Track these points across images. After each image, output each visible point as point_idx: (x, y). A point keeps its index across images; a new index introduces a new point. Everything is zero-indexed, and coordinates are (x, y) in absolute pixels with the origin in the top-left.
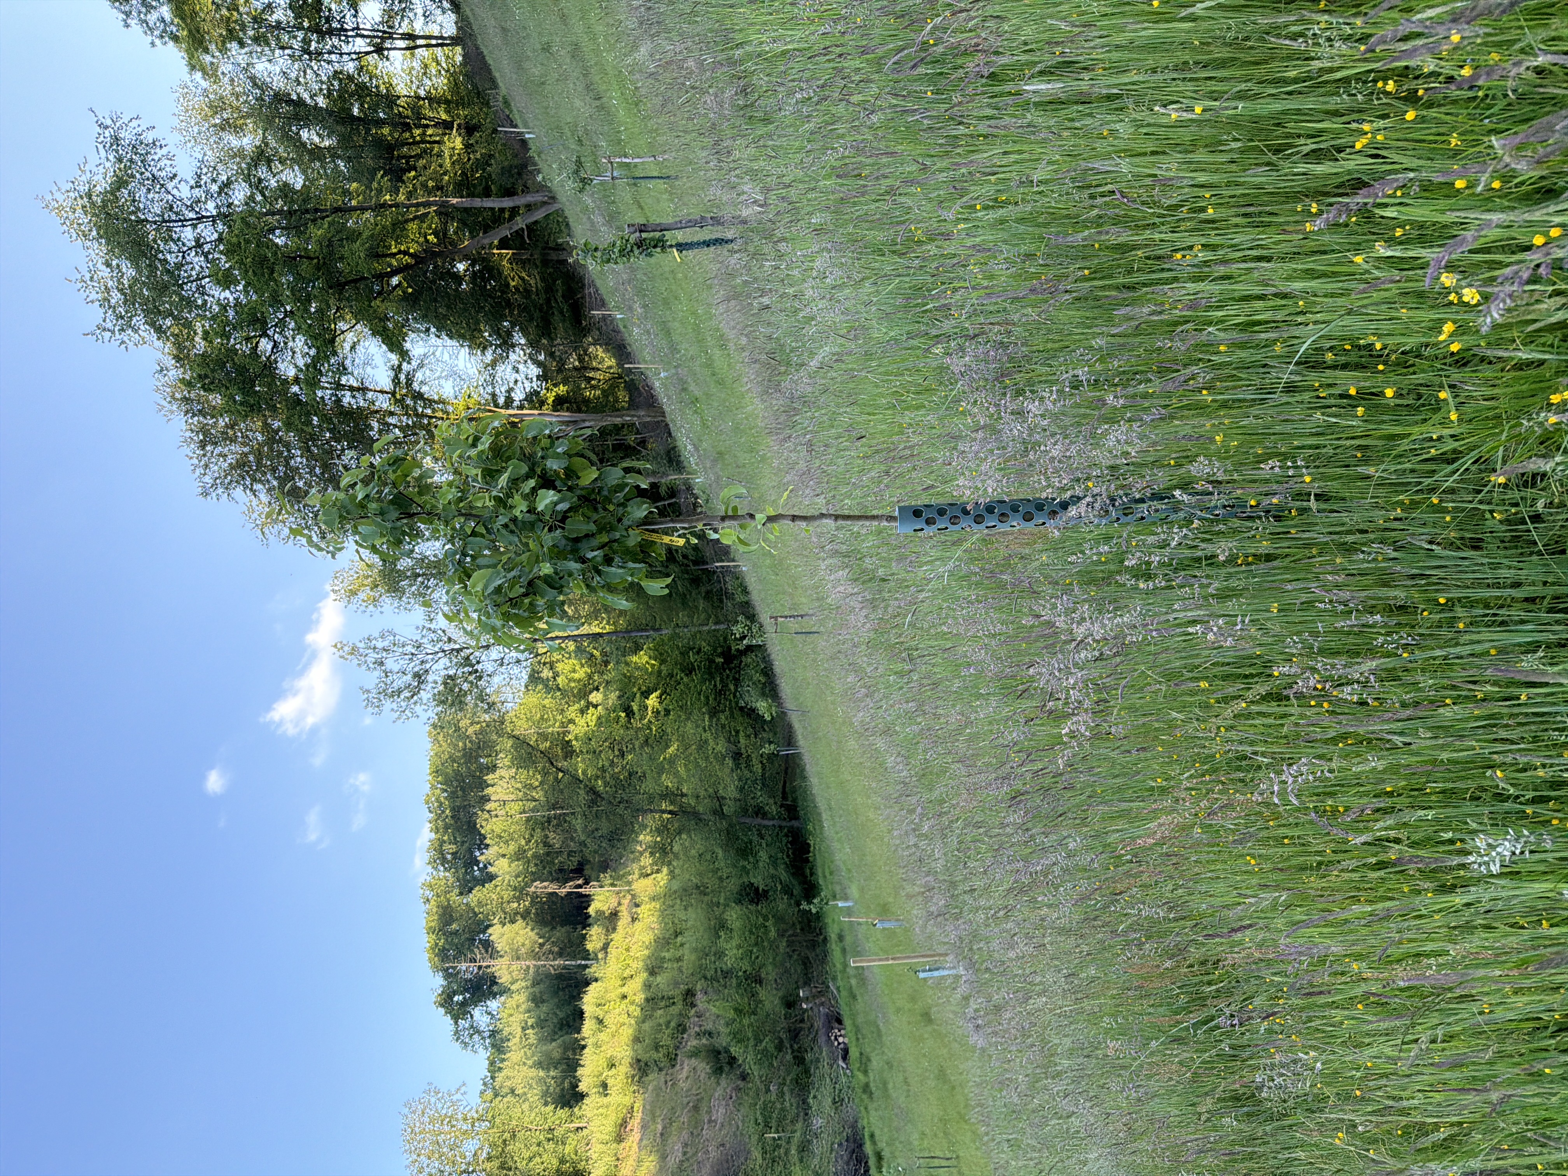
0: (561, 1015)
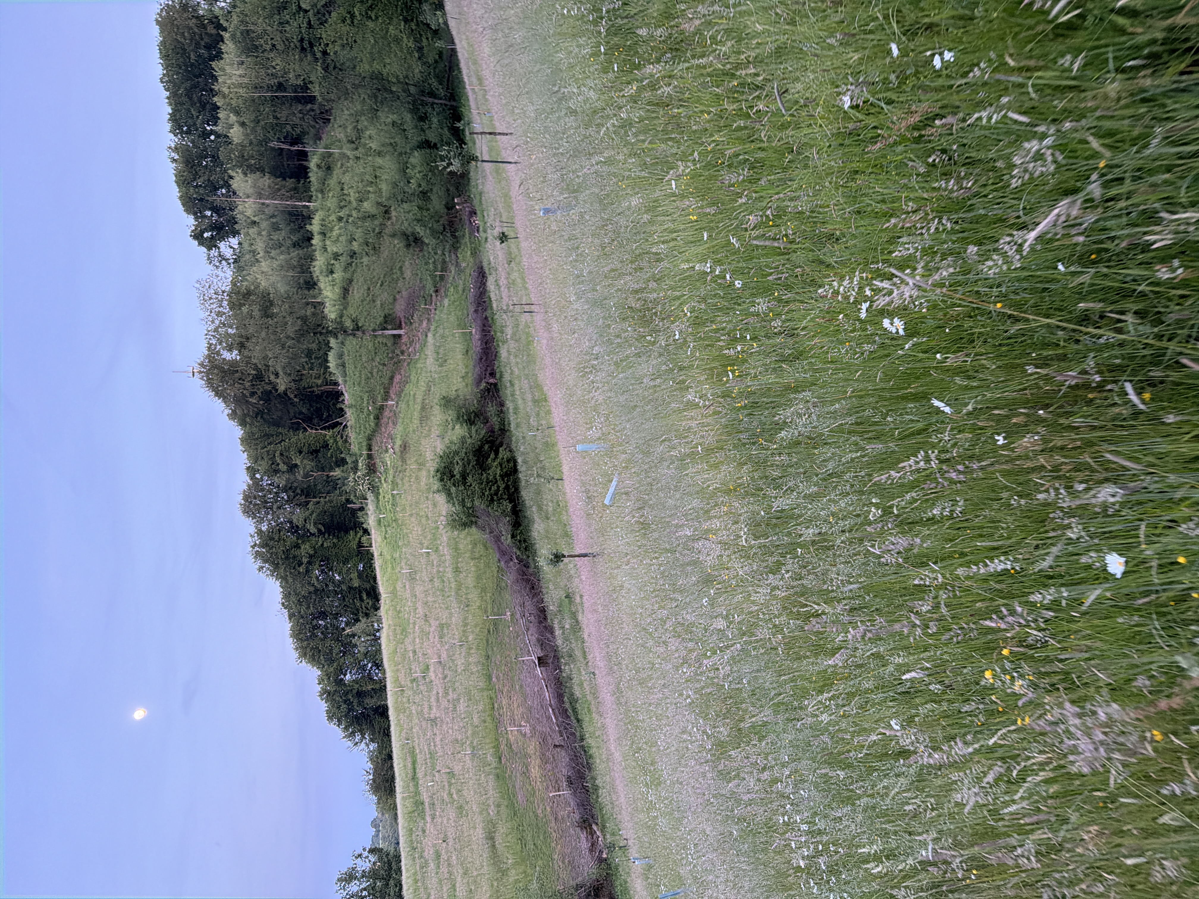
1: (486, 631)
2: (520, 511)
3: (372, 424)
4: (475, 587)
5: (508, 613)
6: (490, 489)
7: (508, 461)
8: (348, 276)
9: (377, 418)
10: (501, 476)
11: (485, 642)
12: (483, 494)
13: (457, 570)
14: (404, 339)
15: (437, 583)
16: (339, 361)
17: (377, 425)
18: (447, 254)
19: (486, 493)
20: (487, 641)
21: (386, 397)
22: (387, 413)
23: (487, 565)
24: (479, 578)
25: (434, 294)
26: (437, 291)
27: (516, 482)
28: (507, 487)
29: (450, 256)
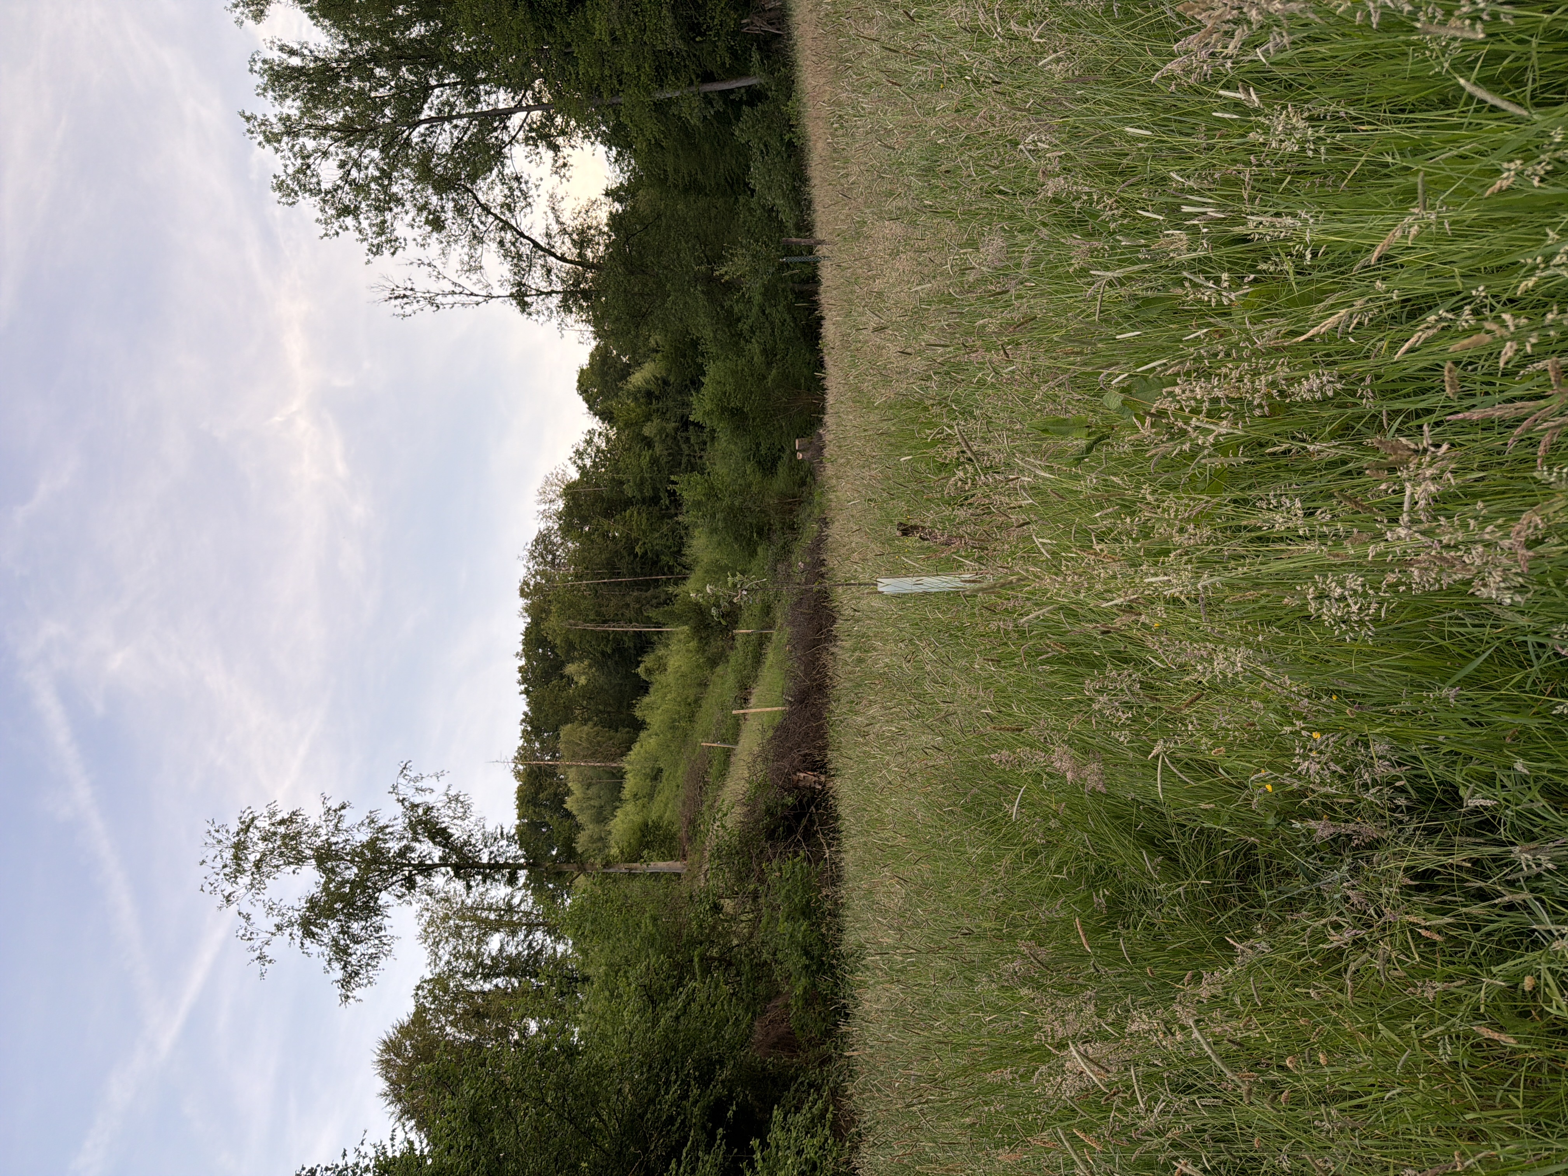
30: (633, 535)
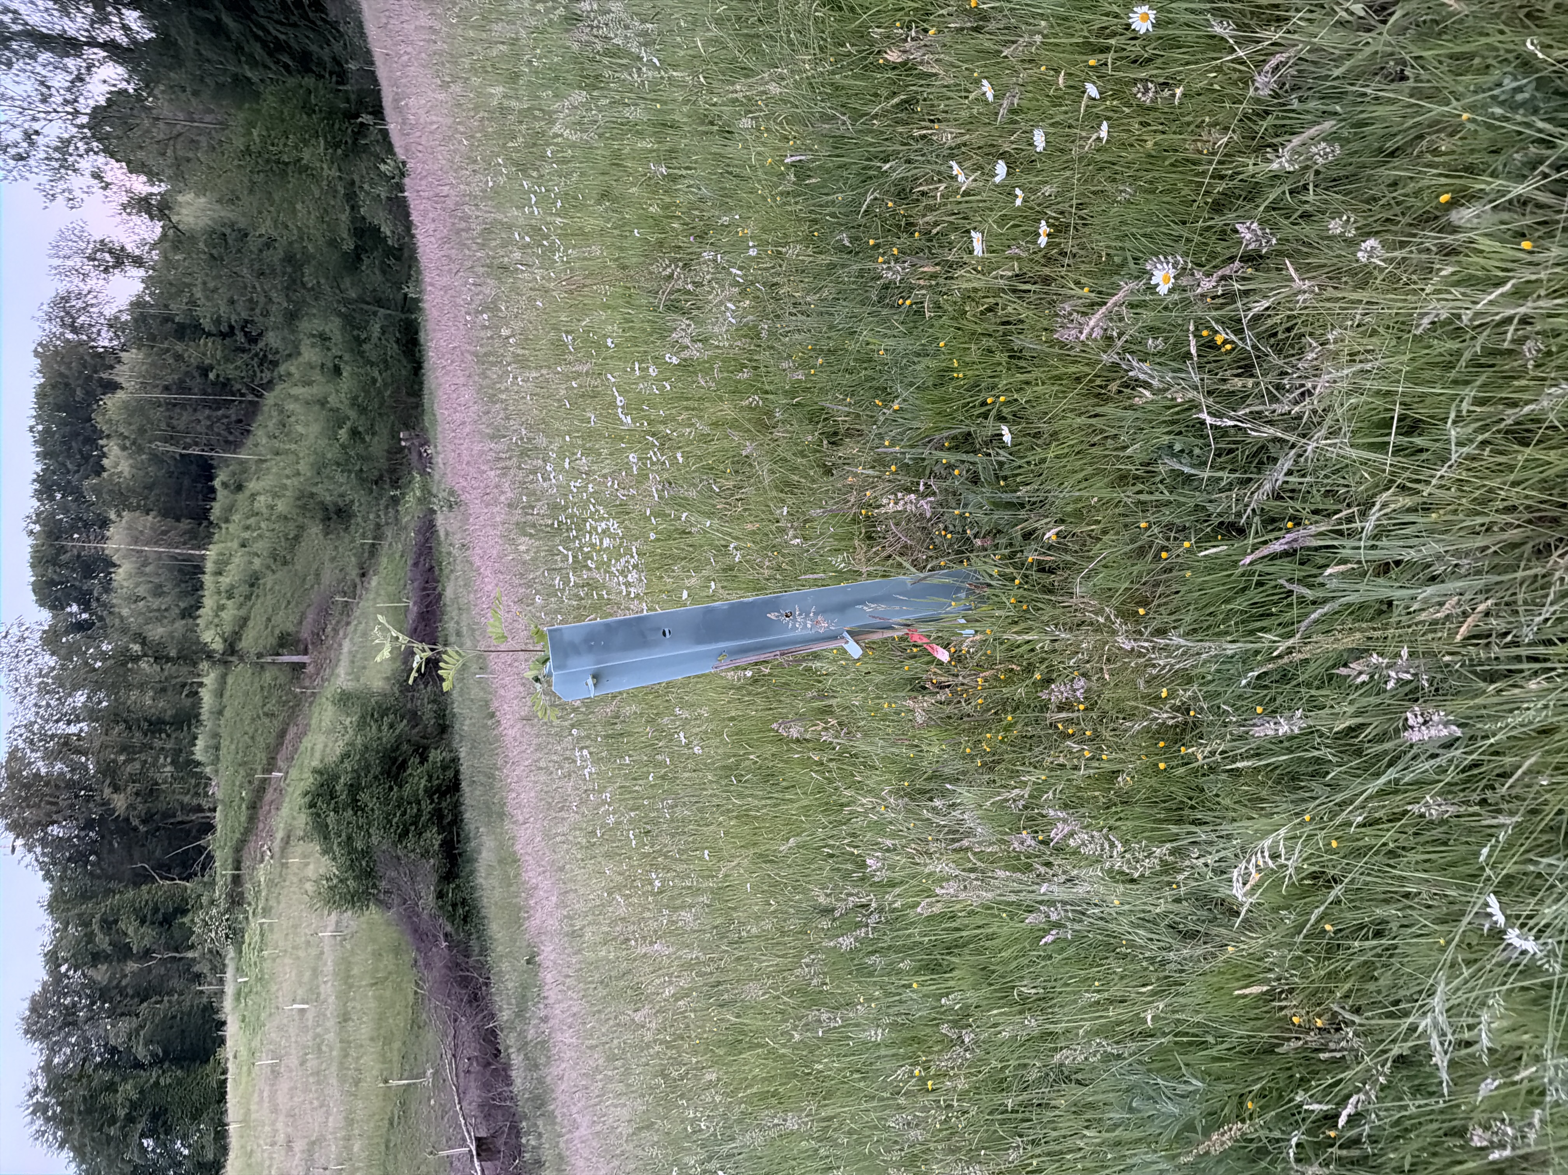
0: (182, 605)
1: (386, 1122)
2: (460, 854)
3: (243, 819)
4: (372, 1039)
5: (430, 1072)
6: (404, 813)
7: (445, 768)
8: (243, 612)
9: (253, 807)
10: (425, 791)
11: (383, 1148)
12: (390, 822)
13: (345, 1018)
14: (310, 669)
15: (312, 1063)
16: (212, 742)
17: (252, 819)
18: (381, 513)
19: (395, 820)
20: (388, 1142)
21: (271, 766)
22: (269, 796)
23: (398, 988)
24: (381, 1018)
25: (358, 580)
26: (363, 575)
27: (457, 806)
28: (438, 815)
29: (386, 514)
30: (207, 362)
